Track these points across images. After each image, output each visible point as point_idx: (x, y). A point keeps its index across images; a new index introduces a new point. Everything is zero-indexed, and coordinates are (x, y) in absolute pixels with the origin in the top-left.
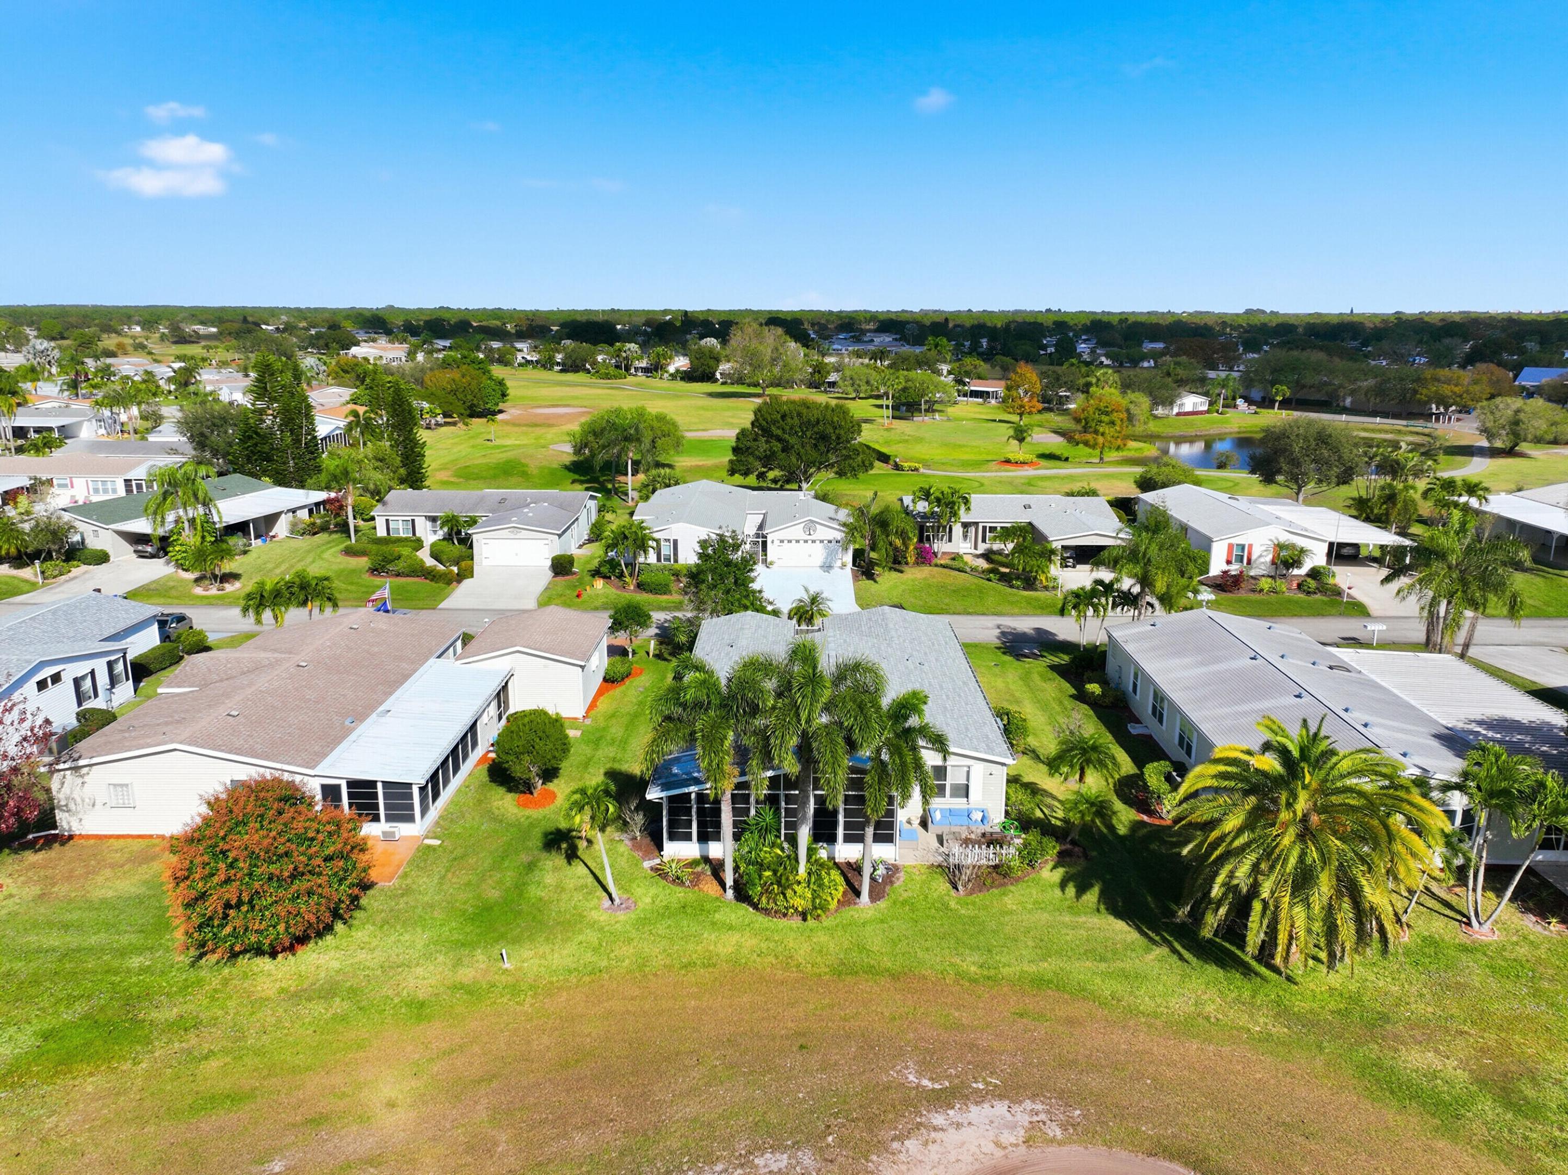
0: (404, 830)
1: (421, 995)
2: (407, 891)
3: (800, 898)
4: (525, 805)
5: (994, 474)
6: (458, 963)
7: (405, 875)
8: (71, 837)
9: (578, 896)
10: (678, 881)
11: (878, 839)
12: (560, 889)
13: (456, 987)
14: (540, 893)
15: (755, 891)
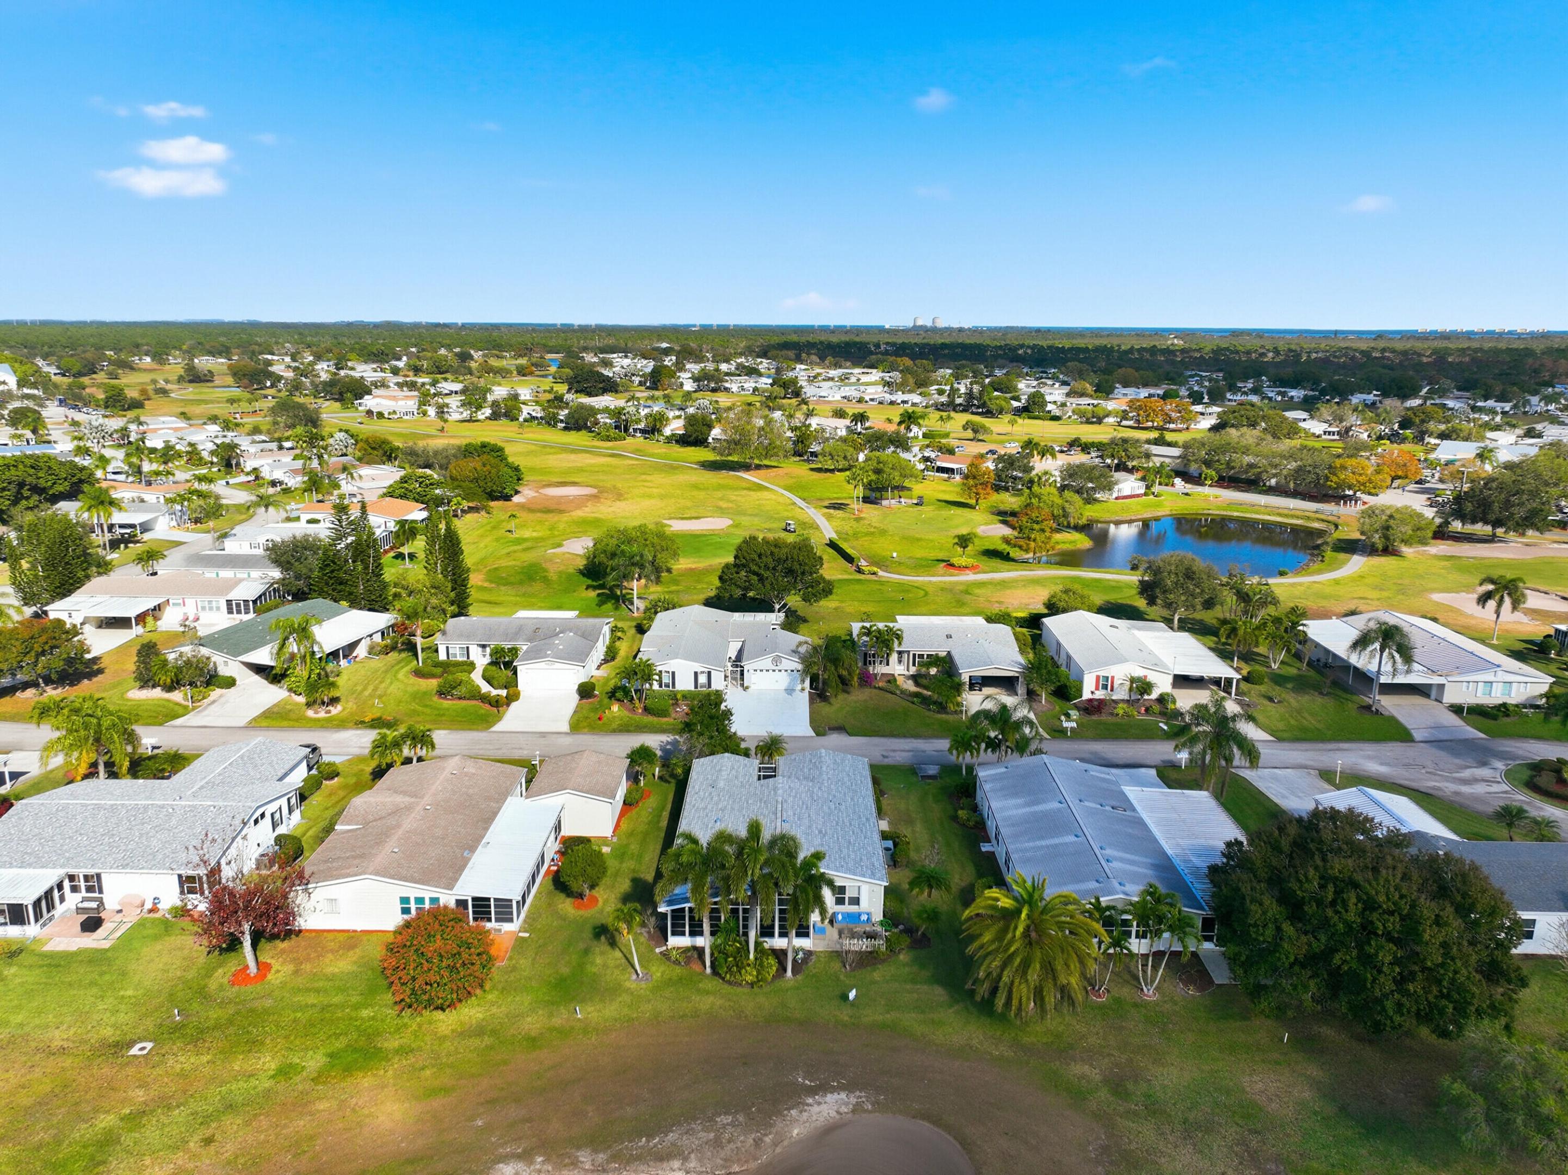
0: (507, 927)
1: (533, 1034)
2: (514, 969)
3: (750, 975)
4: (578, 908)
5: (940, 579)
6: (551, 1015)
7: (511, 958)
8: (300, 931)
9: (617, 972)
10: (677, 962)
11: (798, 935)
12: (605, 966)
13: (552, 1029)
14: (594, 970)
15: (722, 971)
